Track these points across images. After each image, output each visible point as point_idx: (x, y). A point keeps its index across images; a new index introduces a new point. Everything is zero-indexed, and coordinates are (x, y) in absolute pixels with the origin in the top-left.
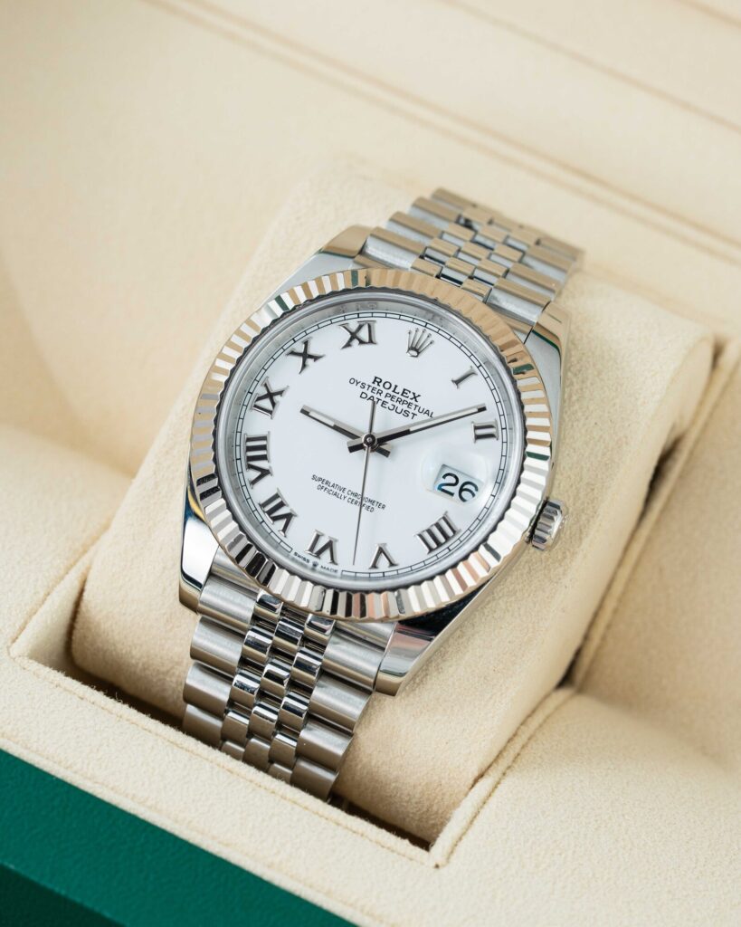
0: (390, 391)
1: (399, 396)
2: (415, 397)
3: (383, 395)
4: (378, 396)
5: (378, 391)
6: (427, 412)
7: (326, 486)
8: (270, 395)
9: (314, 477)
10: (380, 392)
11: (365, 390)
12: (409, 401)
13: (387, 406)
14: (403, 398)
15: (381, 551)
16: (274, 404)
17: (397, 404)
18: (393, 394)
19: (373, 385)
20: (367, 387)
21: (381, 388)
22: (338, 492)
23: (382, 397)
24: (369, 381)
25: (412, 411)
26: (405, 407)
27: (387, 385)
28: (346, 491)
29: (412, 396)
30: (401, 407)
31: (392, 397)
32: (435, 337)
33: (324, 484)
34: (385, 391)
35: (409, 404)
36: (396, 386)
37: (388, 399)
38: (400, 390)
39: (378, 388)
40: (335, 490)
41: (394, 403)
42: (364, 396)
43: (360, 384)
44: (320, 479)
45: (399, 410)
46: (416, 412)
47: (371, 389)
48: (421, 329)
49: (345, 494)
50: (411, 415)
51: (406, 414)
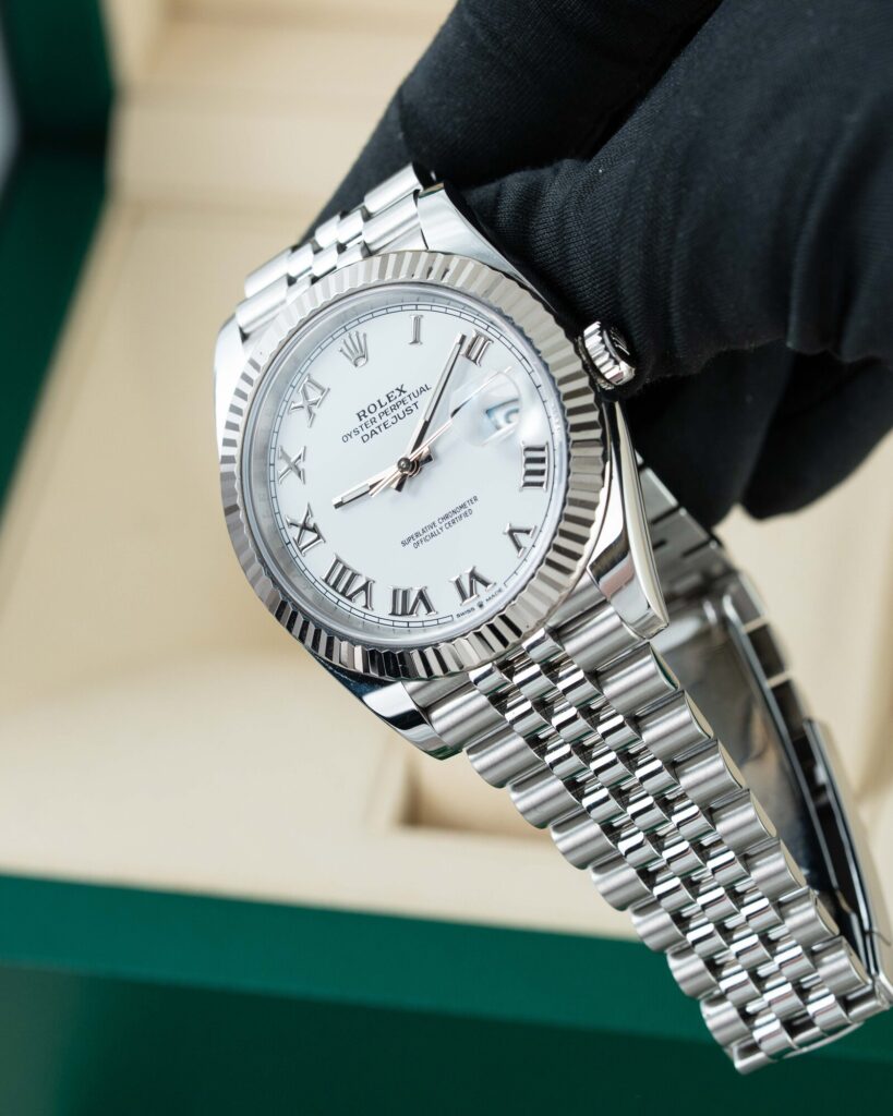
0: (380, 410)
1: (389, 405)
2: (401, 391)
3: (378, 419)
4: (376, 425)
5: (372, 421)
6: (422, 390)
7: (419, 539)
8: (305, 527)
9: (404, 543)
10: (373, 421)
11: (362, 433)
12: (400, 399)
13: (390, 423)
14: (394, 403)
15: (511, 532)
16: (314, 530)
17: (395, 413)
18: (383, 409)
19: (363, 422)
20: (360, 429)
21: (370, 416)
22: (432, 531)
23: (379, 422)
24: (357, 423)
25: (410, 403)
26: (403, 407)
27: (372, 409)
28: (437, 523)
29: (397, 393)
30: (399, 412)
31: (385, 412)
32: (362, 329)
33: (415, 539)
34: (376, 415)
35: (403, 401)
36: (379, 401)
37: (385, 418)
38: (384, 400)
39: (368, 419)
40: (429, 533)
41: (393, 414)
42: (366, 438)
43: (353, 435)
44: (409, 539)
45: (402, 416)
46: (414, 400)
47: (364, 427)
48: (346, 336)
49: (439, 526)
50: (414, 407)
51: (409, 410)
